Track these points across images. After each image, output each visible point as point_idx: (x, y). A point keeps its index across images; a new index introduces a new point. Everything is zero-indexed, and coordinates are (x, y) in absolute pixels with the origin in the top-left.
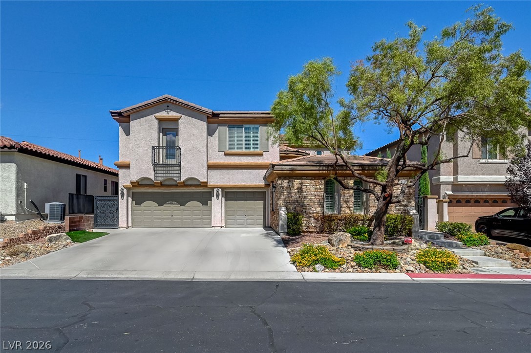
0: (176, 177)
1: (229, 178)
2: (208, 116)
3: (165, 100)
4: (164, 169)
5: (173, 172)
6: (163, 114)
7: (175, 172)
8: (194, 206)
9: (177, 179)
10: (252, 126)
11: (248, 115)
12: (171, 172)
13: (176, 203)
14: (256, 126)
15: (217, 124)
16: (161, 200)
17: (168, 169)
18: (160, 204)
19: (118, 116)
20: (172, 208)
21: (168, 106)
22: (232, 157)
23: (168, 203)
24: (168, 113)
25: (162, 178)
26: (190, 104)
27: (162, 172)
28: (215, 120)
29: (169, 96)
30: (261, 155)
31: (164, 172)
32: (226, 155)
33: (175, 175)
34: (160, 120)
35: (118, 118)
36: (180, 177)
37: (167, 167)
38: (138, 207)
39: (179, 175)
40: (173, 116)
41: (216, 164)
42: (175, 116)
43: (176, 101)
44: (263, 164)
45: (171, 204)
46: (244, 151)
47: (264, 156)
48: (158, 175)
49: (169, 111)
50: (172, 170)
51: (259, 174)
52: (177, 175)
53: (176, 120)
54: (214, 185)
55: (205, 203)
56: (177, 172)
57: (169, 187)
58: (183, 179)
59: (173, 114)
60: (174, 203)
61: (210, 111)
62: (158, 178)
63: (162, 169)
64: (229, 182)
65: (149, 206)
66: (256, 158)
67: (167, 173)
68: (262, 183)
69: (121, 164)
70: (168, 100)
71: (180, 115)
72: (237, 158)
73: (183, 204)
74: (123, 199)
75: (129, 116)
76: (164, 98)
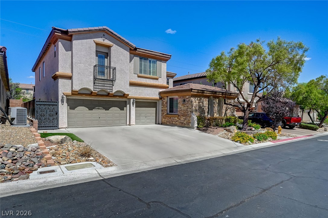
0: (109, 89)
1: (140, 93)
2: (130, 49)
3: (104, 30)
4: (101, 82)
5: (107, 85)
6: (100, 40)
7: (109, 85)
8: (115, 110)
9: (110, 91)
10: (152, 60)
11: (153, 53)
12: (106, 85)
13: (102, 108)
14: (155, 60)
15: (133, 55)
16: (91, 106)
17: (104, 83)
18: (90, 109)
19: (61, 33)
20: (99, 112)
21: (104, 35)
22: (142, 79)
23: (96, 108)
24: (104, 40)
25: (99, 90)
26: (122, 38)
27: (99, 85)
28: (134, 52)
29: (108, 28)
30: (157, 79)
31: (101, 85)
32: (139, 77)
33: (109, 88)
34: (97, 44)
35: (60, 34)
36: (112, 89)
37: (103, 81)
38: (72, 111)
39: (111, 88)
40: (108, 44)
41: (134, 83)
42: (109, 44)
43: (112, 33)
44: (159, 85)
45: (99, 109)
46: (148, 75)
47: (159, 80)
48: (96, 87)
49: (105, 39)
50: (106, 84)
51: (156, 91)
52: (110, 88)
53: (109, 47)
54: (131, 97)
55: (122, 109)
56: (110, 86)
57: (101, 96)
58: (114, 91)
59: (107, 42)
60: (101, 108)
61: (134, 46)
62: (96, 90)
63: (99, 82)
64: (140, 95)
65: (81, 110)
66: (155, 81)
67: (103, 86)
68: (157, 97)
69: (61, 74)
70: (106, 31)
71: (113, 44)
72: (144, 79)
73: (107, 109)
74: (63, 105)
75: (71, 36)
76: (104, 29)
